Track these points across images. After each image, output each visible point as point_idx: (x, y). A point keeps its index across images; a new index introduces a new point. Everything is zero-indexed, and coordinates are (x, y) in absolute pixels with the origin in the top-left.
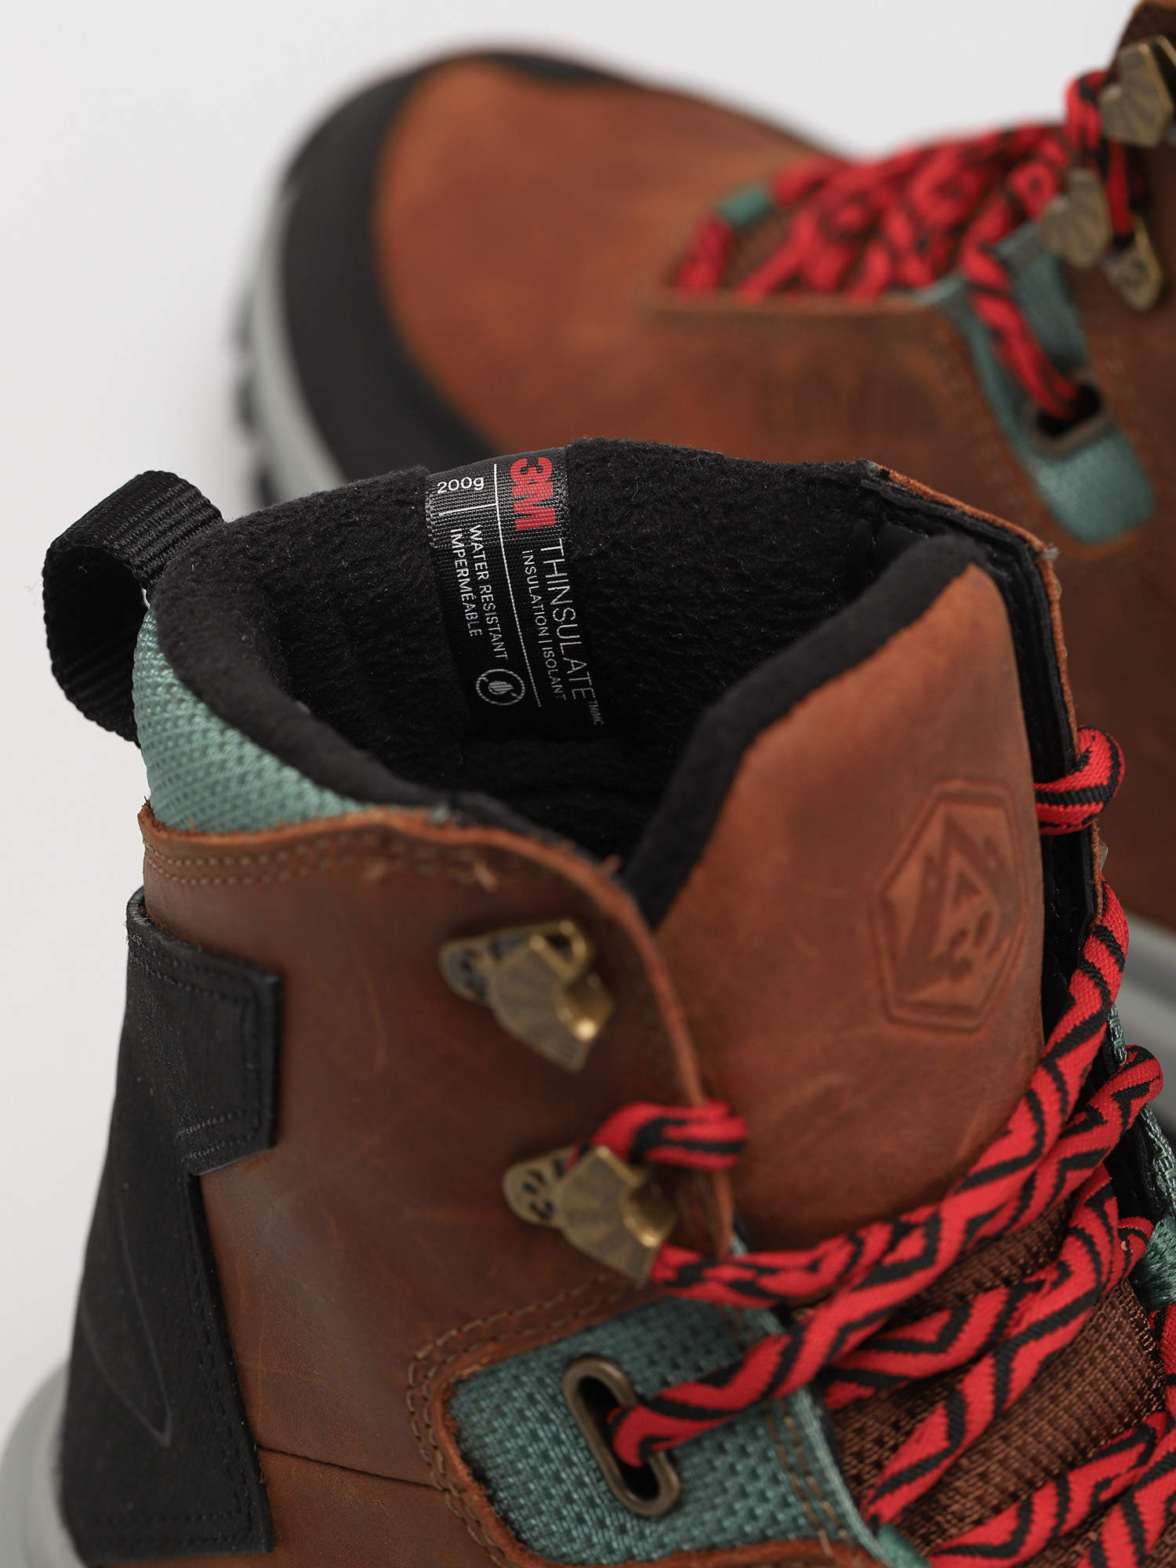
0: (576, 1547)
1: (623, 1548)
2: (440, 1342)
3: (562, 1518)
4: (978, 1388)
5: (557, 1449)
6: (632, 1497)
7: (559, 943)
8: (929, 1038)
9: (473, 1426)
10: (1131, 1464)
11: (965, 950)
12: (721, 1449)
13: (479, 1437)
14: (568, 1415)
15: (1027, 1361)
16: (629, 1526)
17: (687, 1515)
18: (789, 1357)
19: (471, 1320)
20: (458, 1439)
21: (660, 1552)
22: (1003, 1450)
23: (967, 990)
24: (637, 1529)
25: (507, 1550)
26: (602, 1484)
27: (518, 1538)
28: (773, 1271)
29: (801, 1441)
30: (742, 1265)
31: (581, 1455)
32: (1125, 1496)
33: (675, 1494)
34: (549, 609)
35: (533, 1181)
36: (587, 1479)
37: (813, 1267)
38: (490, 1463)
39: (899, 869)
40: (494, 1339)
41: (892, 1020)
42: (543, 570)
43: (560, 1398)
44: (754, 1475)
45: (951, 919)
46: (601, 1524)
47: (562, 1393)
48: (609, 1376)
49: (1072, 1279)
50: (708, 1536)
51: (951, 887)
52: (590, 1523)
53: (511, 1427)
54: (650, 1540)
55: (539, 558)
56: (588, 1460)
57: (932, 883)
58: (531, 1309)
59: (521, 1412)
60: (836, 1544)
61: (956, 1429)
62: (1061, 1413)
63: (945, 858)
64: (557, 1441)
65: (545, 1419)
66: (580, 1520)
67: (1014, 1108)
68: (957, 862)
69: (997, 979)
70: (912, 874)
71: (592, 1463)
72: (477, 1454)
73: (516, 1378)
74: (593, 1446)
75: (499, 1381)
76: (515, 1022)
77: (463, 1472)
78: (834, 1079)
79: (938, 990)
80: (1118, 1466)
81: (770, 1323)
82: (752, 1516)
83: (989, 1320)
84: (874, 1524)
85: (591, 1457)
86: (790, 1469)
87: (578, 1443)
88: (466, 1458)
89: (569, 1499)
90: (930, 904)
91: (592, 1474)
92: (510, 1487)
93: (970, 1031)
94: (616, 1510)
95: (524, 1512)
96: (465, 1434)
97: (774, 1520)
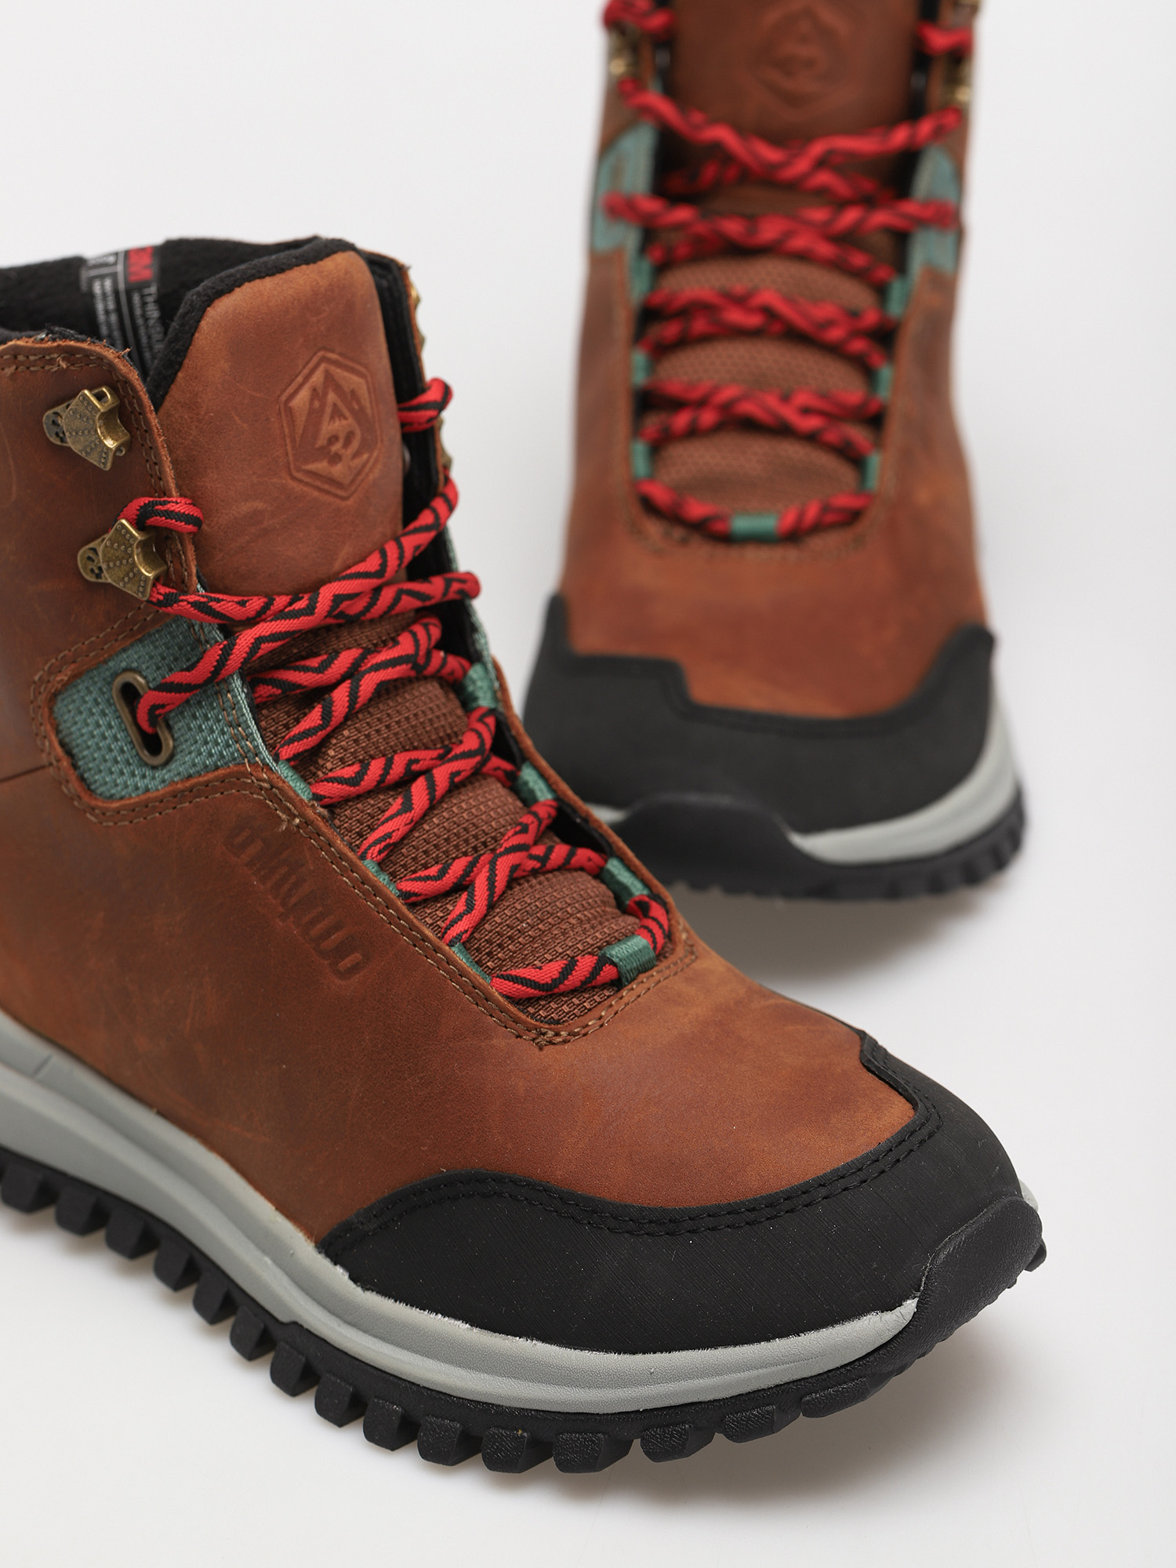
0: (119, 788)
1: (143, 786)
2: (46, 668)
3: (112, 773)
4: (340, 697)
5: (109, 732)
6: (146, 752)
7: (100, 397)
8: (316, 494)
9: (65, 722)
10: (433, 757)
11: (336, 447)
12: (194, 717)
13: (69, 728)
14: (116, 711)
15: (368, 684)
16: (147, 773)
17: (176, 761)
18: (227, 653)
19: (61, 652)
20: (58, 732)
21: (162, 785)
22: (355, 735)
23: (337, 470)
24: (151, 775)
25: (82, 794)
26: (134, 751)
27: (89, 789)
28: (218, 601)
29: (235, 705)
30: (203, 596)
31: (122, 734)
32: (427, 772)
33: (170, 751)
34: (147, 327)
35: (91, 555)
36: (125, 749)
37: (242, 604)
38: (74, 744)
39: (296, 392)
40: (74, 662)
41: (294, 478)
42: (144, 304)
43: (112, 701)
44: (212, 731)
45: (328, 427)
46: (133, 775)
47: (112, 698)
48: (138, 681)
49: (400, 646)
50: (187, 770)
51: (329, 410)
52: (127, 775)
53: (85, 720)
54: (158, 779)
55: (142, 296)
56: (126, 737)
57: (317, 404)
58: (93, 639)
59: (90, 710)
60: (253, 764)
61: (327, 716)
62: (393, 724)
63: (325, 394)
64: (110, 727)
65: (104, 714)
66: (122, 773)
67: (370, 553)
68: (332, 397)
69: (359, 473)
70: (304, 394)
71: (129, 739)
72: (67, 740)
73: (87, 688)
74: (129, 728)
75: (79, 691)
76: (74, 445)
77: (59, 750)
78: (259, 505)
79: (321, 466)
80: (426, 756)
81: (218, 636)
82: (211, 755)
83: (350, 661)
84: (276, 759)
85: (134, 747)
86: (230, 725)
87: (121, 727)
88: (63, 744)
89: (116, 762)
90: (315, 416)
91: (128, 745)
92: (84, 757)
93: (344, 499)
94: (141, 766)
95: (92, 772)
96: (61, 728)
97: (222, 756)
